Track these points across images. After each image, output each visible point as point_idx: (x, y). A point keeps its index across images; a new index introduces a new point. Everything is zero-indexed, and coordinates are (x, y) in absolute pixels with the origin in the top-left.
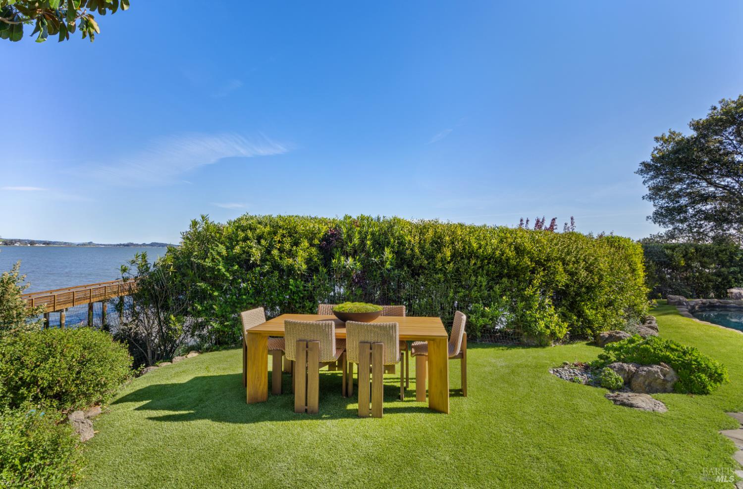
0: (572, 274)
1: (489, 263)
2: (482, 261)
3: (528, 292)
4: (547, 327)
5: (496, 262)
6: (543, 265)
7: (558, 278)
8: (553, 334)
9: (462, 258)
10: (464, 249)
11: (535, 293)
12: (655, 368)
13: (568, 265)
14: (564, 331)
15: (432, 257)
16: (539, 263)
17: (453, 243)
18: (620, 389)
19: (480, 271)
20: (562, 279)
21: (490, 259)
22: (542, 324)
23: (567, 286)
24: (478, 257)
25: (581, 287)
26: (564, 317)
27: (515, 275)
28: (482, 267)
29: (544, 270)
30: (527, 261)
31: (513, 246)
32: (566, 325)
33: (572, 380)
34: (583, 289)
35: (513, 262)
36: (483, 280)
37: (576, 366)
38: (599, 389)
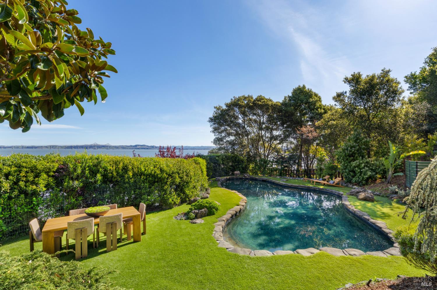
0: (181, 178)
1: (149, 177)
2: (146, 176)
3: (166, 187)
4: (173, 201)
5: (152, 176)
6: (171, 176)
7: (176, 180)
8: (175, 203)
9: (137, 176)
10: (138, 171)
11: (168, 188)
12: (203, 210)
13: (180, 174)
14: (178, 201)
15: (122, 176)
16: (169, 175)
17: (133, 169)
18: (194, 219)
19: (146, 181)
20: (178, 180)
21: (150, 175)
22: (171, 200)
23: (180, 183)
24: (144, 175)
25: (184, 183)
26: (179, 195)
27: (160, 181)
28: (146, 179)
29: (171, 178)
30: (165, 175)
31: (159, 169)
32: (179, 198)
33: (180, 220)
34: (185, 184)
35: (159, 176)
36: (147, 185)
37: (182, 214)
38: (188, 220)
